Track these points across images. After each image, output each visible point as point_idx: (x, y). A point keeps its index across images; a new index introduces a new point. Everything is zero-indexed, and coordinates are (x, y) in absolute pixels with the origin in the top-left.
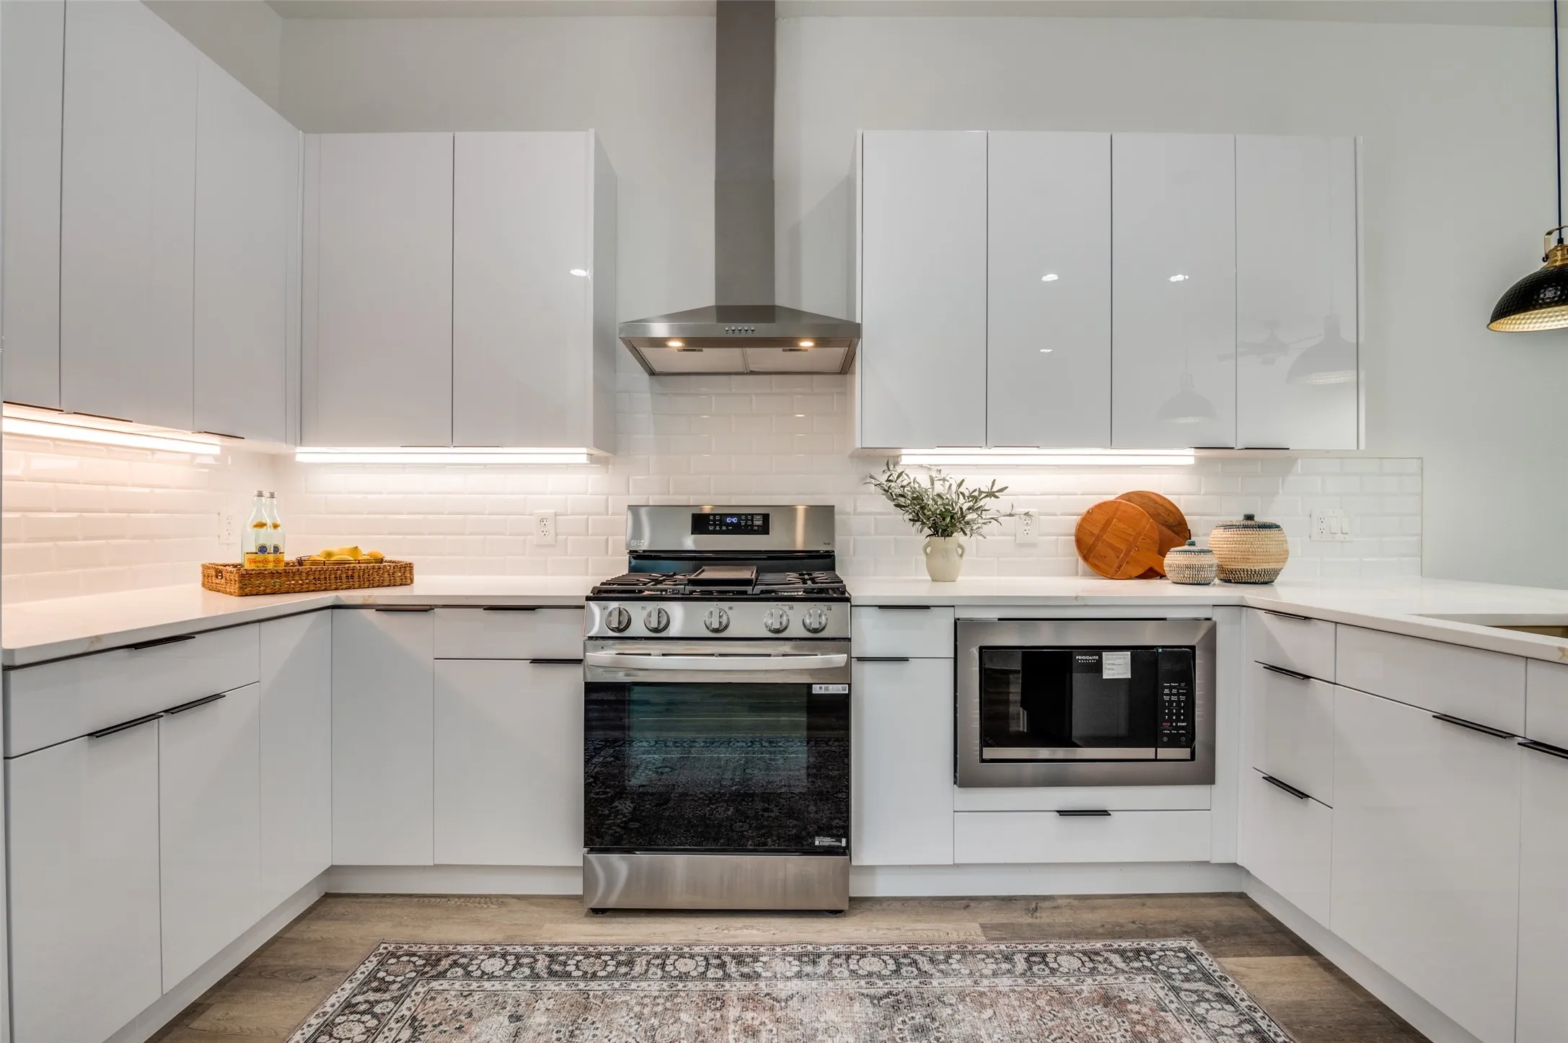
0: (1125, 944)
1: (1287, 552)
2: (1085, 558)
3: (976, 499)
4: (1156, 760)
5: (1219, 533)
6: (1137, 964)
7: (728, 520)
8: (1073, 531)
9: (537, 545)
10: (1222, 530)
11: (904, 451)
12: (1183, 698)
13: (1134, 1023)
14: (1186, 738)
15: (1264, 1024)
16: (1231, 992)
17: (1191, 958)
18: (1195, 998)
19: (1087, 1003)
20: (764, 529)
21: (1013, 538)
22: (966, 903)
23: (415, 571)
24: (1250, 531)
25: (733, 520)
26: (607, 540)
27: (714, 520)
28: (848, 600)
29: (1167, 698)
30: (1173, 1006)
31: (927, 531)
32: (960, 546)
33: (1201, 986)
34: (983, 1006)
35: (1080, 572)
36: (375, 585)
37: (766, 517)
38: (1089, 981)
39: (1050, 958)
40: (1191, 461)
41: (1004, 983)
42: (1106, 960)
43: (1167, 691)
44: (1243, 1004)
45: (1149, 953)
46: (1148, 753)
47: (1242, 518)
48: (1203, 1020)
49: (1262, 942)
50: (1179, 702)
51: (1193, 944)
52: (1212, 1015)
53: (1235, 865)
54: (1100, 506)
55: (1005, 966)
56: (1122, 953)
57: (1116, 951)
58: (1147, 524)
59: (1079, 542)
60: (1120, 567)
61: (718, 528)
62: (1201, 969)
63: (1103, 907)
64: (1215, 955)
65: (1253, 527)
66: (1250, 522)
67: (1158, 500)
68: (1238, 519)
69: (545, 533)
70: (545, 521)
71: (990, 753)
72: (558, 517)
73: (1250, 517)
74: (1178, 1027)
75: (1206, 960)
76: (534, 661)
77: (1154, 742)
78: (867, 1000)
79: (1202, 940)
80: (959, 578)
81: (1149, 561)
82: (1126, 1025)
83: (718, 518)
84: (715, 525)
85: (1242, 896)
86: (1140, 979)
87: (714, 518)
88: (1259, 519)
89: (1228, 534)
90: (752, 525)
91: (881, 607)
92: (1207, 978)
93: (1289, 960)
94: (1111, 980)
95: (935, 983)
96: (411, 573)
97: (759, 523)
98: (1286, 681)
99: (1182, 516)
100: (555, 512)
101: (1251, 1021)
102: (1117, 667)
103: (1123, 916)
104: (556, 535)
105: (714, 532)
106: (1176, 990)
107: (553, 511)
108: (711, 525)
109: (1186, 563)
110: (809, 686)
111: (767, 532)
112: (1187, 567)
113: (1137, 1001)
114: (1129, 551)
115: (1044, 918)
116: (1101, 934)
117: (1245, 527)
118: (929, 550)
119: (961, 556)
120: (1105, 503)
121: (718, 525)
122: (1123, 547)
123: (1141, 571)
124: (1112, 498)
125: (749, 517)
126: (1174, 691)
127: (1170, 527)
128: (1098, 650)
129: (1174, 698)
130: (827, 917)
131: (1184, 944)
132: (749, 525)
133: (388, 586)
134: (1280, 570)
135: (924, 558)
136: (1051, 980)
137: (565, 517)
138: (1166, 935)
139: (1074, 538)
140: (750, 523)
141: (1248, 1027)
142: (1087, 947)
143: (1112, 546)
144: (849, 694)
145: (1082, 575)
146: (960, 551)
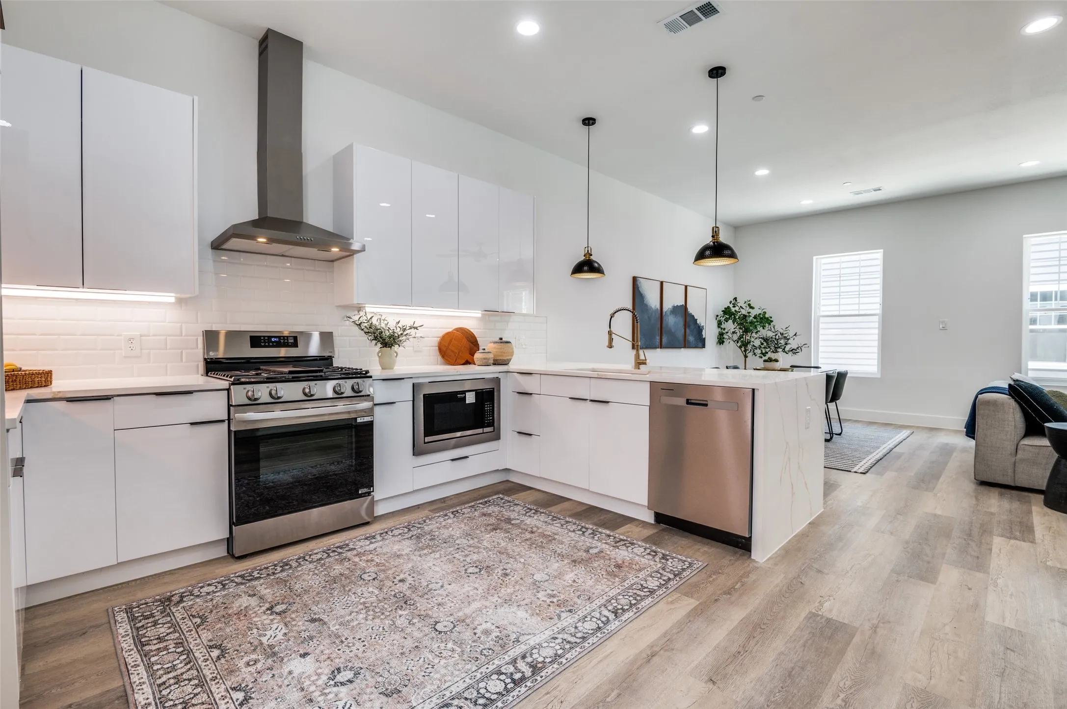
0: (481, 501)
1: (513, 352)
2: (443, 357)
3: (404, 330)
4: (483, 433)
5: (492, 345)
6: (487, 505)
7: (273, 340)
8: (437, 345)
9: (125, 357)
10: (492, 344)
11: (366, 305)
12: (491, 408)
13: (496, 517)
14: (491, 424)
15: (529, 506)
16: (517, 503)
17: (502, 499)
18: (509, 507)
19: (479, 517)
20: (295, 345)
21: (412, 348)
22: (418, 507)
23: (53, 377)
24: (502, 344)
25: (276, 339)
26: (182, 352)
27: (264, 340)
28: (371, 377)
29: (486, 409)
30: (504, 510)
31: (379, 345)
32: (396, 352)
33: (509, 504)
34: (448, 528)
35: (439, 363)
36: (29, 387)
37: (295, 338)
38: (476, 512)
39: (459, 511)
40: (480, 315)
41: (450, 521)
42: (477, 506)
43: (486, 406)
44: (522, 504)
45: (489, 501)
46: (480, 431)
47: (498, 339)
48: (514, 511)
49: (519, 490)
50: (490, 410)
51: (500, 495)
52: (515, 509)
53: (507, 469)
54: (448, 334)
55: (447, 517)
56: (481, 503)
57: (479, 504)
58: (465, 341)
59: (440, 350)
60: (455, 360)
61: (267, 344)
62: (506, 500)
63: (467, 495)
64: (508, 496)
65: (501, 342)
66: (501, 341)
67: (468, 331)
68: (497, 339)
69: (132, 348)
70: (131, 340)
71: (428, 439)
72: (142, 337)
73: (501, 339)
74: (508, 514)
75: (506, 498)
76: (192, 424)
77: (483, 427)
78: (407, 540)
79: (503, 494)
80: (395, 368)
81: (467, 356)
82: (494, 518)
83: (266, 338)
84: (265, 342)
85: (508, 481)
86: (491, 507)
87: (264, 338)
88: (504, 339)
89: (496, 345)
90: (288, 343)
91: (383, 380)
92: (509, 502)
93: (529, 492)
94: (483, 510)
95: (426, 528)
96: (51, 378)
97: (292, 341)
98: (525, 397)
99: (476, 338)
100: (140, 334)
101: (526, 507)
102: (470, 398)
103: (475, 495)
104: (141, 349)
105: (265, 347)
106: (503, 507)
107: (139, 333)
108: (262, 342)
110: (356, 419)
111: (297, 346)
112: (484, 359)
113: (493, 512)
114: (459, 353)
115: (450, 503)
116: (471, 501)
117: (497, 343)
118: (380, 354)
119: (396, 356)
120: (449, 332)
121: (267, 342)
122: (457, 351)
123: (464, 362)
124: (450, 330)
125: (286, 338)
126: (488, 406)
127: (472, 343)
128: (464, 392)
129: (488, 408)
130: (361, 527)
131: (498, 496)
132: (286, 342)
133: (37, 387)
134: (511, 359)
135: (378, 358)
136: (464, 516)
137: (149, 337)
138: (492, 496)
139: (437, 348)
140: (286, 341)
141: (526, 508)
142: (470, 505)
143: (452, 351)
144: (373, 421)
145: (441, 364)
146: (395, 354)
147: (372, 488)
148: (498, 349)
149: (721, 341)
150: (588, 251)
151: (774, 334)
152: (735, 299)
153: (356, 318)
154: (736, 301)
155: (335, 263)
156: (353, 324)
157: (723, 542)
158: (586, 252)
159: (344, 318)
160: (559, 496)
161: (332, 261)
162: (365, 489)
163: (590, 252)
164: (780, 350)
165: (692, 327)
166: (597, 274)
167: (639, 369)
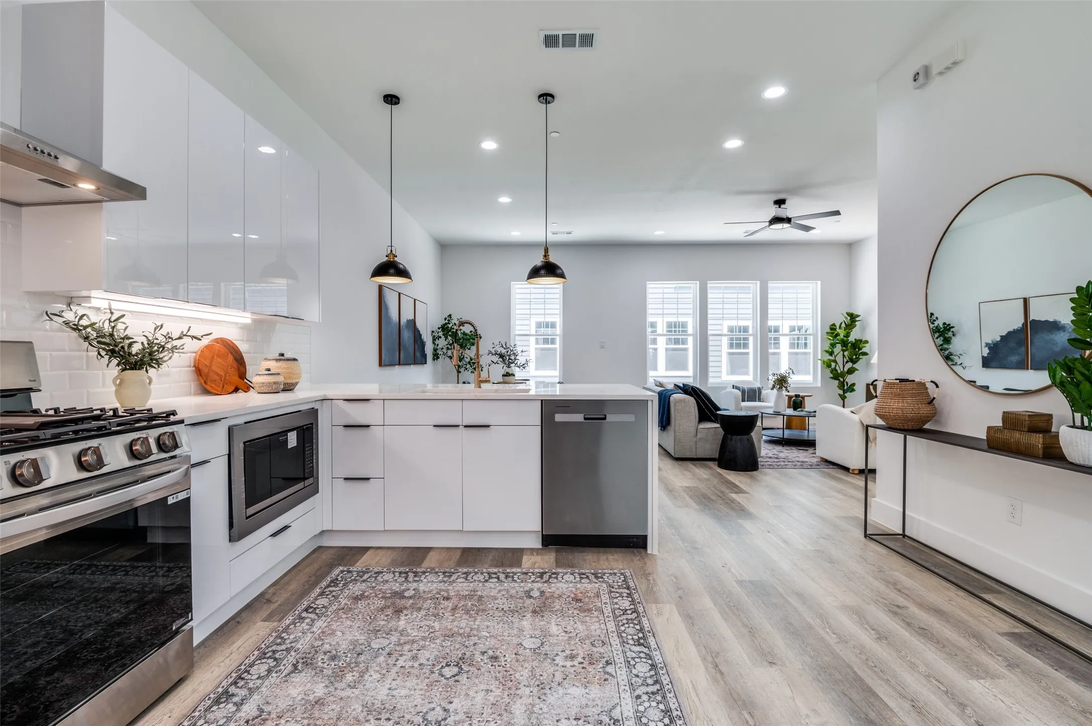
0: (324, 583)
2: (205, 382)
4: (304, 488)
6: (340, 584)
10: (274, 362)
14: (311, 473)
15: (398, 570)
16: (376, 570)
19: (354, 604)
22: (236, 622)
28: (182, 422)
29: (307, 453)
30: (374, 585)
31: (117, 366)
33: (368, 575)
38: (341, 599)
42: (331, 591)
43: (307, 449)
44: (385, 571)
45: (337, 580)
46: (301, 485)
47: (279, 355)
48: (386, 581)
49: (354, 555)
53: (323, 531)
54: (207, 347)
56: (330, 586)
57: (327, 587)
58: (230, 356)
59: (200, 372)
60: (223, 387)
65: (284, 360)
66: (284, 357)
68: (276, 356)
71: (251, 511)
73: (282, 355)
79: (340, 565)
81: (235, 381)
85: (320, 547)
86: (351, 587)
88: (287, 355)
89: (280, 364)
91: (193, 424)
93: (369, 553)
94: (346, 594)
98: (357, 430)
99: (241, 354)
102: (292, 440)
106: (366, 581)
109: (275, 381)
110: (164, 499)
112: (275, 383)
113: (364, 592)
114: (225, 376)
116: (309, 589)
117: (280, 360)
118: (118, 382)
120: (208, 345)
122: (222, 374)
123: (233, 388)
126: (309, 448)
128: (286, 432)
129: (309, 452)
141: (397, 574)
142: (316, 593)
143: (217, 374)
144: (190, 497)
145: (195, 394)
146: (148, 381)
147: (190, 614)
148: (285, 368)
149: (436, 356)
150: (391, 251)
151: (506, 350)
152: (450, 316)
153: (69, 316)
154: (451, 318)
155: (24, 209)
156: (64, 327)
157: (618, 547)
158: (389, 252)
159: (42, 315)
160: (416, 548)
161: (20, 205)
162: (182, 619)
163: (394, 252)
164: (512, 365)
165: (419, 342)
166: (404, 279)
167: (480, 387)
